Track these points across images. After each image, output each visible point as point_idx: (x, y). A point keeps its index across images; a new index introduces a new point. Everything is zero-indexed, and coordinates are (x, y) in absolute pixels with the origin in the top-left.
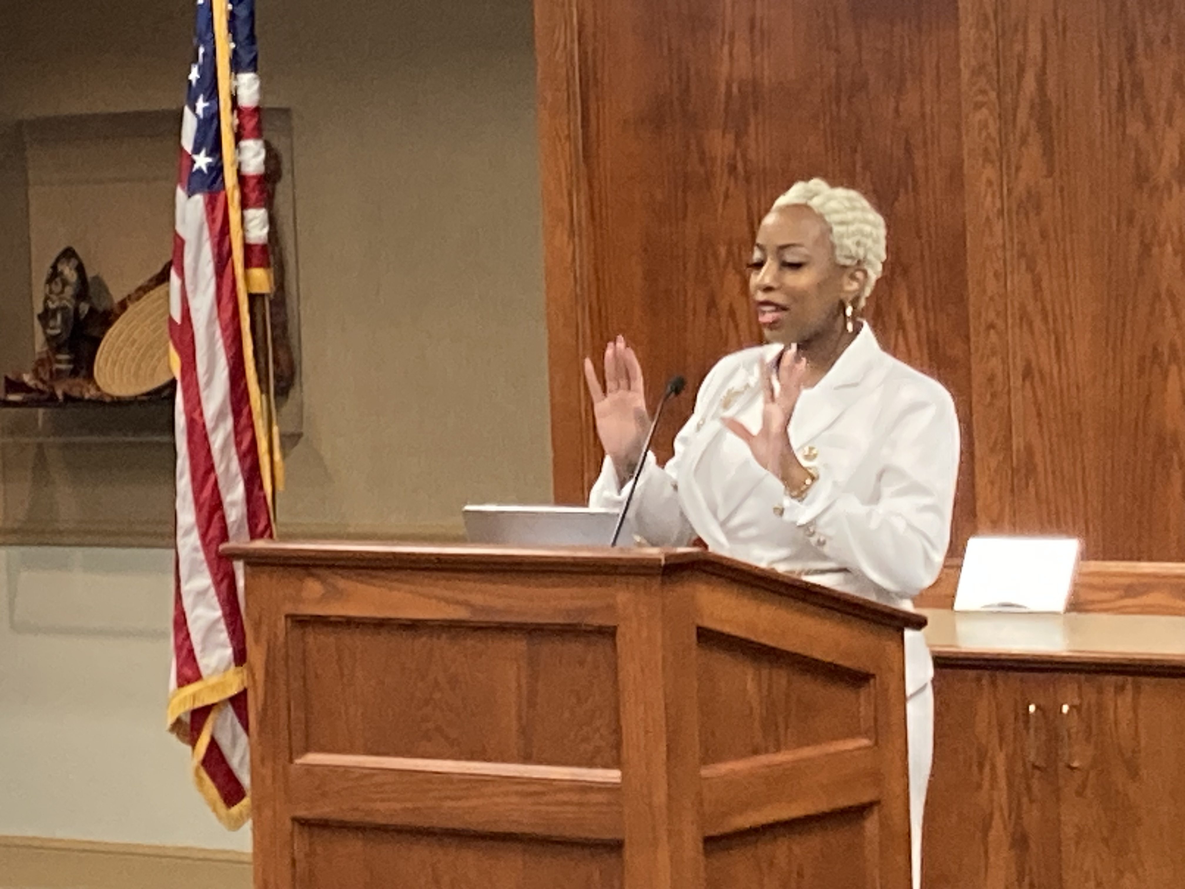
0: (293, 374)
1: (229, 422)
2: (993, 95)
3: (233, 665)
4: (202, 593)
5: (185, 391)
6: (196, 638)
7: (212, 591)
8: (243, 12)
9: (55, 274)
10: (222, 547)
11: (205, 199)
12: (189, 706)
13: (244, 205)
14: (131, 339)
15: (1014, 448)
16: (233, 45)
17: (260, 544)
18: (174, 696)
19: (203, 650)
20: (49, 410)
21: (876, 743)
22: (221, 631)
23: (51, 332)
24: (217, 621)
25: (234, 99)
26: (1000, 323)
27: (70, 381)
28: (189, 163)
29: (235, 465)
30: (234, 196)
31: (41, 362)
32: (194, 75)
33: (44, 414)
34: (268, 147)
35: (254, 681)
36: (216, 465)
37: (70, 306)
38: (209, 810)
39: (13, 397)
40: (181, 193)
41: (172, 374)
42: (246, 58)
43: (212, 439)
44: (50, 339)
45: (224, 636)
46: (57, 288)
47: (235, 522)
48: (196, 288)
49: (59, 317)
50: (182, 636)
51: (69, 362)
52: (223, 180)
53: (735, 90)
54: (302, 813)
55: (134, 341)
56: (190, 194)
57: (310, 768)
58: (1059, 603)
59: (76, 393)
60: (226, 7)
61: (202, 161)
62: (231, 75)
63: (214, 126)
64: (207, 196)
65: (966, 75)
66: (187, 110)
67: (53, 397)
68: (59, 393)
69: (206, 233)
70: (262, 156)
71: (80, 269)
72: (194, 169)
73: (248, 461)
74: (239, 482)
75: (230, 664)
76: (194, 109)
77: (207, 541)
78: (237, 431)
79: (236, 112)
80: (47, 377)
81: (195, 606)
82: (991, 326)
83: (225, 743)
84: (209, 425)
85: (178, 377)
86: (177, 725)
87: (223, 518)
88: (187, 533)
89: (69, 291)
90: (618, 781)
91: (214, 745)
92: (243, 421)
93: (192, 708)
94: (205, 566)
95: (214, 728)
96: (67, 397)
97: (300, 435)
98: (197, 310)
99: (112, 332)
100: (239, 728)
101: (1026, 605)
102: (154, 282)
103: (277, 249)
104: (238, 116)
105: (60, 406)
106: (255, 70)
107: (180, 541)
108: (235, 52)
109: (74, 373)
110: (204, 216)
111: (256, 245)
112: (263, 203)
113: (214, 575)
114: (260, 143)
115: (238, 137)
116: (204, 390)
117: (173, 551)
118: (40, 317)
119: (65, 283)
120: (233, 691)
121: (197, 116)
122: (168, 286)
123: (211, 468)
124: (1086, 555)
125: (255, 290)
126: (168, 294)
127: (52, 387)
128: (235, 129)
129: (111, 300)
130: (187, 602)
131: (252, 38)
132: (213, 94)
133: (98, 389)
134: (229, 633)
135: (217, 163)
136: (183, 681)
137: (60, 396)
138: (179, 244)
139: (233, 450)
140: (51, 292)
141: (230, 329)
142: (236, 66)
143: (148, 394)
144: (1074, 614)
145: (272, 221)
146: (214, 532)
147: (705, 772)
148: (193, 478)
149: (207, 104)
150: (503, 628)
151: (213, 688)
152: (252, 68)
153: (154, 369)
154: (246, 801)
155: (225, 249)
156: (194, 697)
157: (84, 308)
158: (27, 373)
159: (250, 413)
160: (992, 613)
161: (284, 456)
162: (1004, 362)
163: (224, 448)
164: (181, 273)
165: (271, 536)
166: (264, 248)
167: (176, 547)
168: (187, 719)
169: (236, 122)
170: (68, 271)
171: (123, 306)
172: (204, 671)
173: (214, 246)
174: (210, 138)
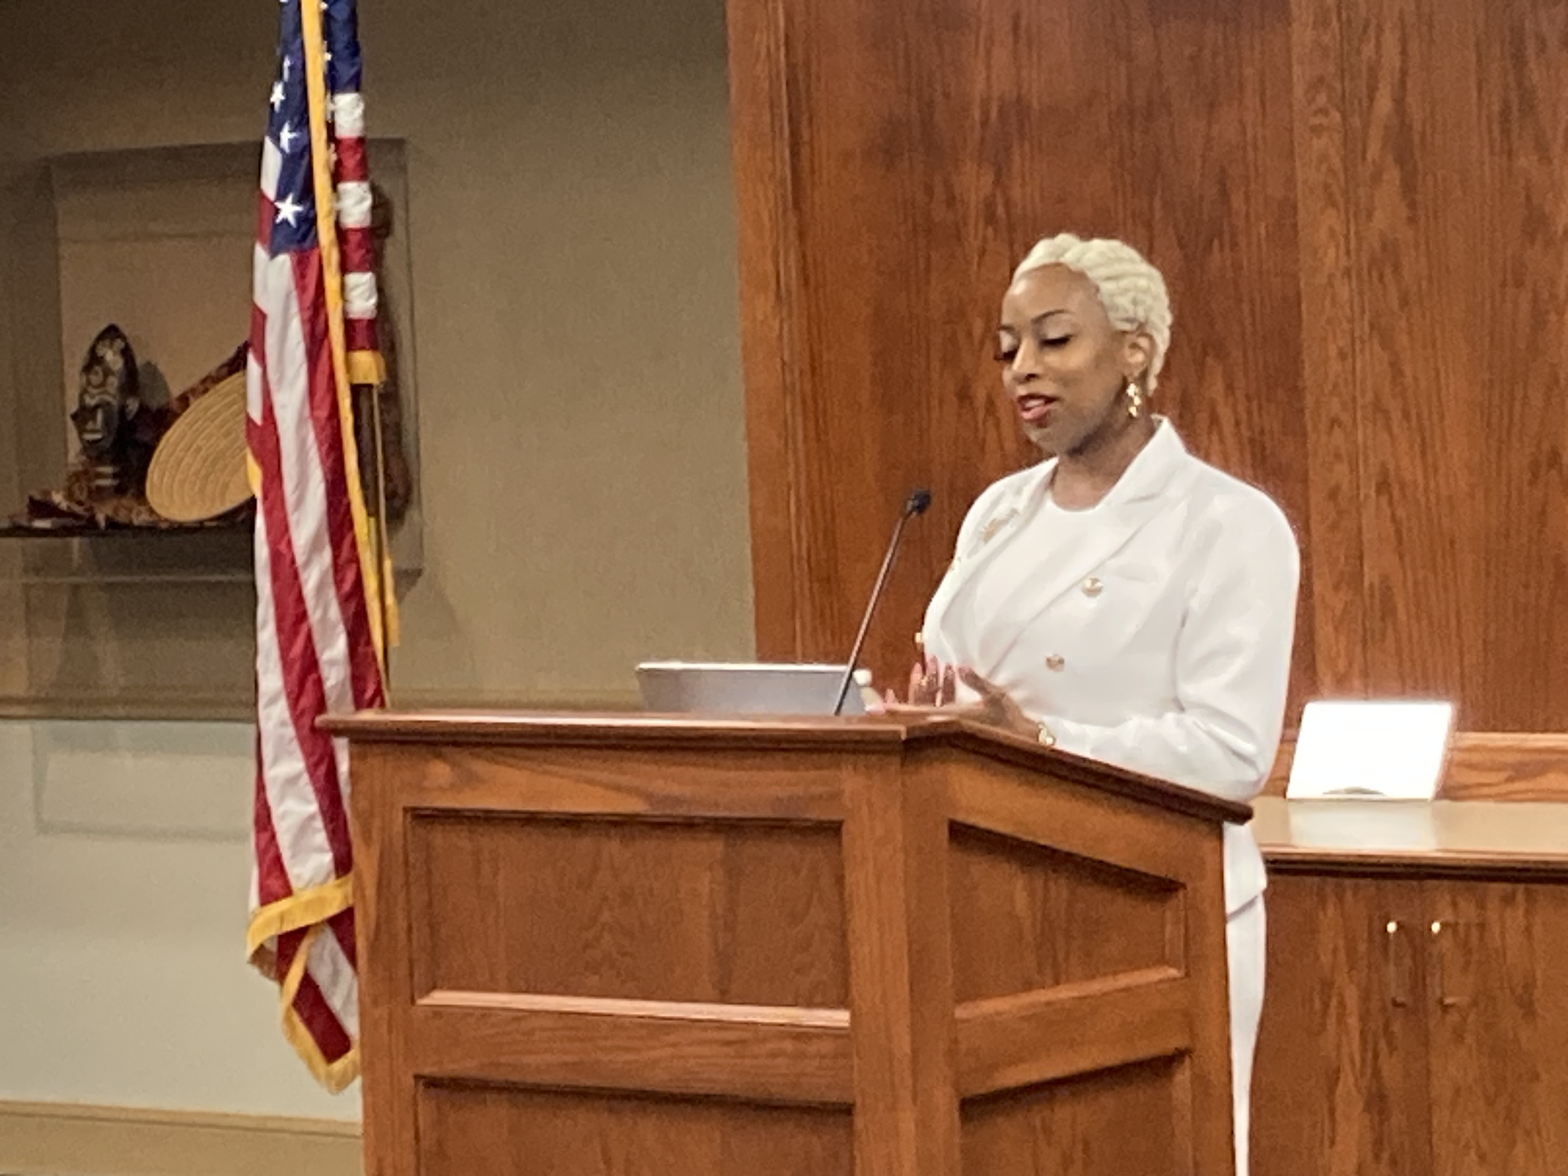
0: (409, 489)
1: (327, 555)
2: (1337, 116)
3: (333, 876)
4: (292, 781)
5: (268, 513)
6: (284, 841)
7: (306, 778)
8: (341, 13)
9: (94, 360)
10: (319, 720)
11: (292, 260)
12: (275, 931)
13: (344, 268)
14: (195, 446)
15: (1366, 583)
16: (328, 57)
17: (368, 716)
18: (255, 915)
19: (293, 856)
20: (86, 540)
21: (1187, 975)
22: (316, 831)
23: (89, 437)
24: (312, 817)
25: (331, 127)
26: (1345, 418)
27: (114, 502)
28: (273, 212)
29: (335, 612)
30: (330, 255)
31: (76, 477)
32: (278, 96)
33: (81, 544)
34: (374, 190)
35: (363, 897)
36: (310, 611)
37: (115, 403)
38: (302, 1066)
39: (40, 524)
40: (261, 253)
41: (252, 492)
42: (346, 72)
43: (303, 576)
44: (88, 447)
45: (320, 837)
46: (96, 379)
47: (333, 687)
48: (280, 380)
49: (100, 416)
50: (266, 836)
51: (115, 476)
52: (316, 235)
53: (994, 114)
54: (427, 1071)
55: (199, 449)
56: (274, 253)
57: (438, 1012)
58: (1426, 788)
59: (122, 517)
60: (318, 6)
61: (288, 210)
62: (326, 94)
63: (305, 162)
64: (296, 258)
65: (1299, 90)
66: (269, 144)
67: (92, 522)
68: (101, 518)
69: (294, 307)
70: (368, 203)
71: (127, 353)
72: (278, 221)
73: (352, 607)
74: (339, 635)
75: (328, 876)
76: (277, 140)
77: (298, 712)
78: (337, 568)
79: (333, 146)
80: (83, 497)
81: (282, 799)
82: (1334, 422)
83: (322, 977)
84: (300, 560)
85: (259, 495)
86: (259, 956)
87: (319, 682)
88: (273, 701)
89: (114, 382)
90: (847, 1025)
91: (308, 983)
92: (345, 553)
93: (279, 933)
94: (295, 746)
95: (309, 958)
96: (112, 524)
97: (419, 573)
98: (283, 407)
99: (171, 436)
100: (342, 959)
101: (1381, 791)
102: (225, 370)
103: (387, 326)
104: (336, 150)
105: (103, 535)
106: (357, 89)
107: (262, 713)
108: (331, 65)
109: (120, 491)
110: (292, 286)
111: (359, 321)
112: (367, 265)
113: (307, 755)
114: (365, 186)
115: (337, 177)
116: (293, 513)
117: (252, 728)
118: (74, 417)
119: (107, 372)
120: (333, 909)
121: (282, 151)
122: (244, 375)
123: (302, 616)
124: (1462, 724)
125: (360, 380)
126: (244, 385)
127: (90, 509)
128: (332, 167)
129: (168, 393)
130: (272, 795)
131: (354, 49)
132: (302, 122)
133: (152, 511)
134: (328, 832)
135: (308, 212)
136: (267, 897)
137: (102, 524)
138: (259, 318)
139: (331, 592)
140: (89, 383)
141: (328, 431)
142: (333, 85)
143: (219, 518)
144: (1446, 803)
145: (380, 289)
146: (306, 701)
147: (960, 1013)
148: (280, 630)
149: (293, 135)
150: (690, 825)
151: (308, 906)
152: (353, 86)
153: (226, 486)
154: (353, 1055)
155: (320, 327)
156: (282, 917)
157: (133, 405)
158: (58, 491)
159: (354, 545)
160: (1338, 801)
161: (399, 597)
162: (1354, 469)
163: (320, 588)
164: (262, 360)
165: (382, 705)
166: (371, 323)
167: (256, 721)
168: (273, 947)
169: (334, 157)
170: (112, 357)
171: (184, 401)
172: (295, 884)
173: (303, 322)
174: (299, 179)
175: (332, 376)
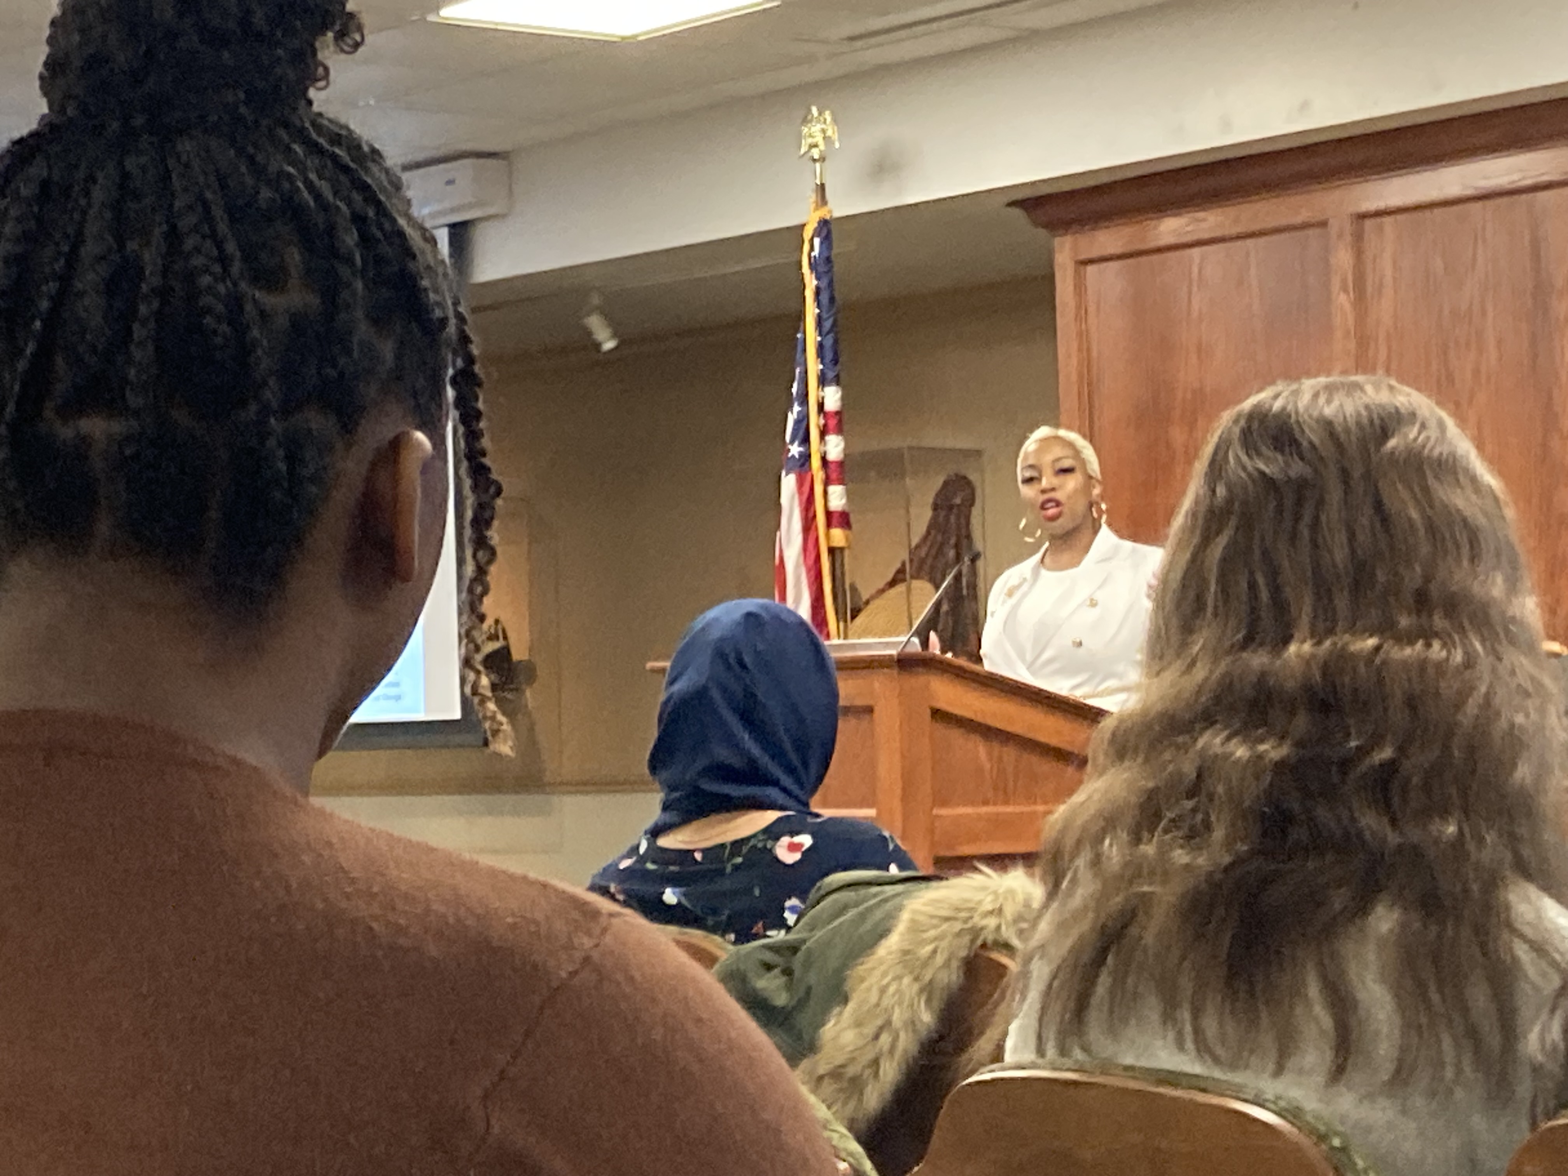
8: (829, 343)
11: (796, 477)
13: (827, 483)
16: (821, 367)
25: (821, 405)
28: (787, 451)
30: (818, 475)
32: (793, 389)
34: (846, 439)
40: (783, 475)
42: (831, 375)
48: (787, 541)
52: (810, 464)
56: (790, 474)
60: (816, 339)
61: (795, 450)
62: (818, 387)
63: (806, 424)
64: (799, 475)
69: (796, 502)
70: (842, 447)
72: (790, 455)
76: (792, 412)
79: (822, 416)
98: (788, 556)
103: (851, 515)
104: (824, 418)
106: (838, 384)
108: (822, 371)
110: (797, 491)
111: (835, 512)
112: (841, 481)
114: (841, 437)
115: (823, 433)
121: (795, 417)
125: (835, 545)
128: (821, 427)
131: (835, 362)
132: (805, 402)
135: (806, 451)
141: (814, 572)
142: (823, 381)
145: (849, 494)
149: (800, 409)
152: (836, 383)
155: (811, 515)
166: (842, 513)
169: (822, 422)
173: (801, 511)
174: (801, 433)
175: (817, 539)
